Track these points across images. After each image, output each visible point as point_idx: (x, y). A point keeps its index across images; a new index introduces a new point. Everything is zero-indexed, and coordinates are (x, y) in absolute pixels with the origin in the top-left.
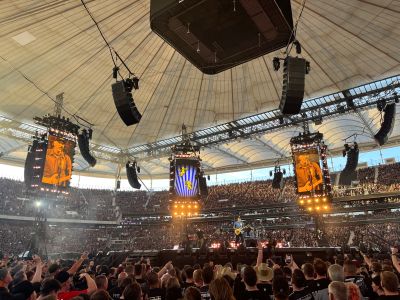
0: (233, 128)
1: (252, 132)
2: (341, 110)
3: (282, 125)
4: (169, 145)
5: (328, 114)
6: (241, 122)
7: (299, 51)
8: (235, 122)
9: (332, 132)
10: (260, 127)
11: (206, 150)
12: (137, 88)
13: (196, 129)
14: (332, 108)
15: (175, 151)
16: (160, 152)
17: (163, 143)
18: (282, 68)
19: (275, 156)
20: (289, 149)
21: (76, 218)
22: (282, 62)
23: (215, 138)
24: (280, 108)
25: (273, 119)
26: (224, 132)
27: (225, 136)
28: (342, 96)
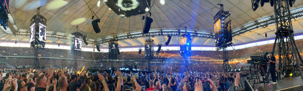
0: (129, 35)
1: (134, 37)
2: (159, 35)
3: (143, 36)
4: (108, 39)
5: (156, 35)
6: (131, 34)
7: (150, 16)
8: (129, 33)
9: (156, 40)
10: (137, 36)
11: (120, 41)
12: (99, 22)
13: (117, 35)
14: (157, 34)
15: (111, 41)
16: (106, 41)
17: (107, 38)
18: (145, 19)
19: (140, 45)
20: (144, 43)
21: (83, 59)
22: (145, 18)
23: (123, 38)
24: (143, 31)
25: (141, 34)
26: (126, 36)
27: (126, 37)
28: (160, 31)
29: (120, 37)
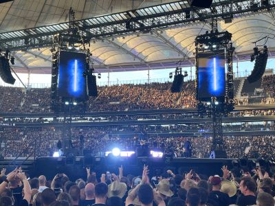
0: (132, 19)
1: (154, 26)
2: (254, 9)
3: (189, 20)
5: (240, 11)
6: (141, 12)
8: (134, 11)
10: (163, 19)
11: (98, 43)
14: (245, 5)
17: (44, 30)
19: (176, 56)
23: (109, 29)
25: (178, 12)
27: (122, 27)
29: (100, 25)
